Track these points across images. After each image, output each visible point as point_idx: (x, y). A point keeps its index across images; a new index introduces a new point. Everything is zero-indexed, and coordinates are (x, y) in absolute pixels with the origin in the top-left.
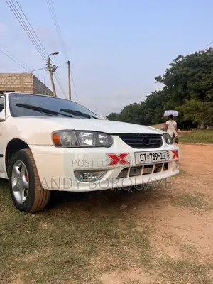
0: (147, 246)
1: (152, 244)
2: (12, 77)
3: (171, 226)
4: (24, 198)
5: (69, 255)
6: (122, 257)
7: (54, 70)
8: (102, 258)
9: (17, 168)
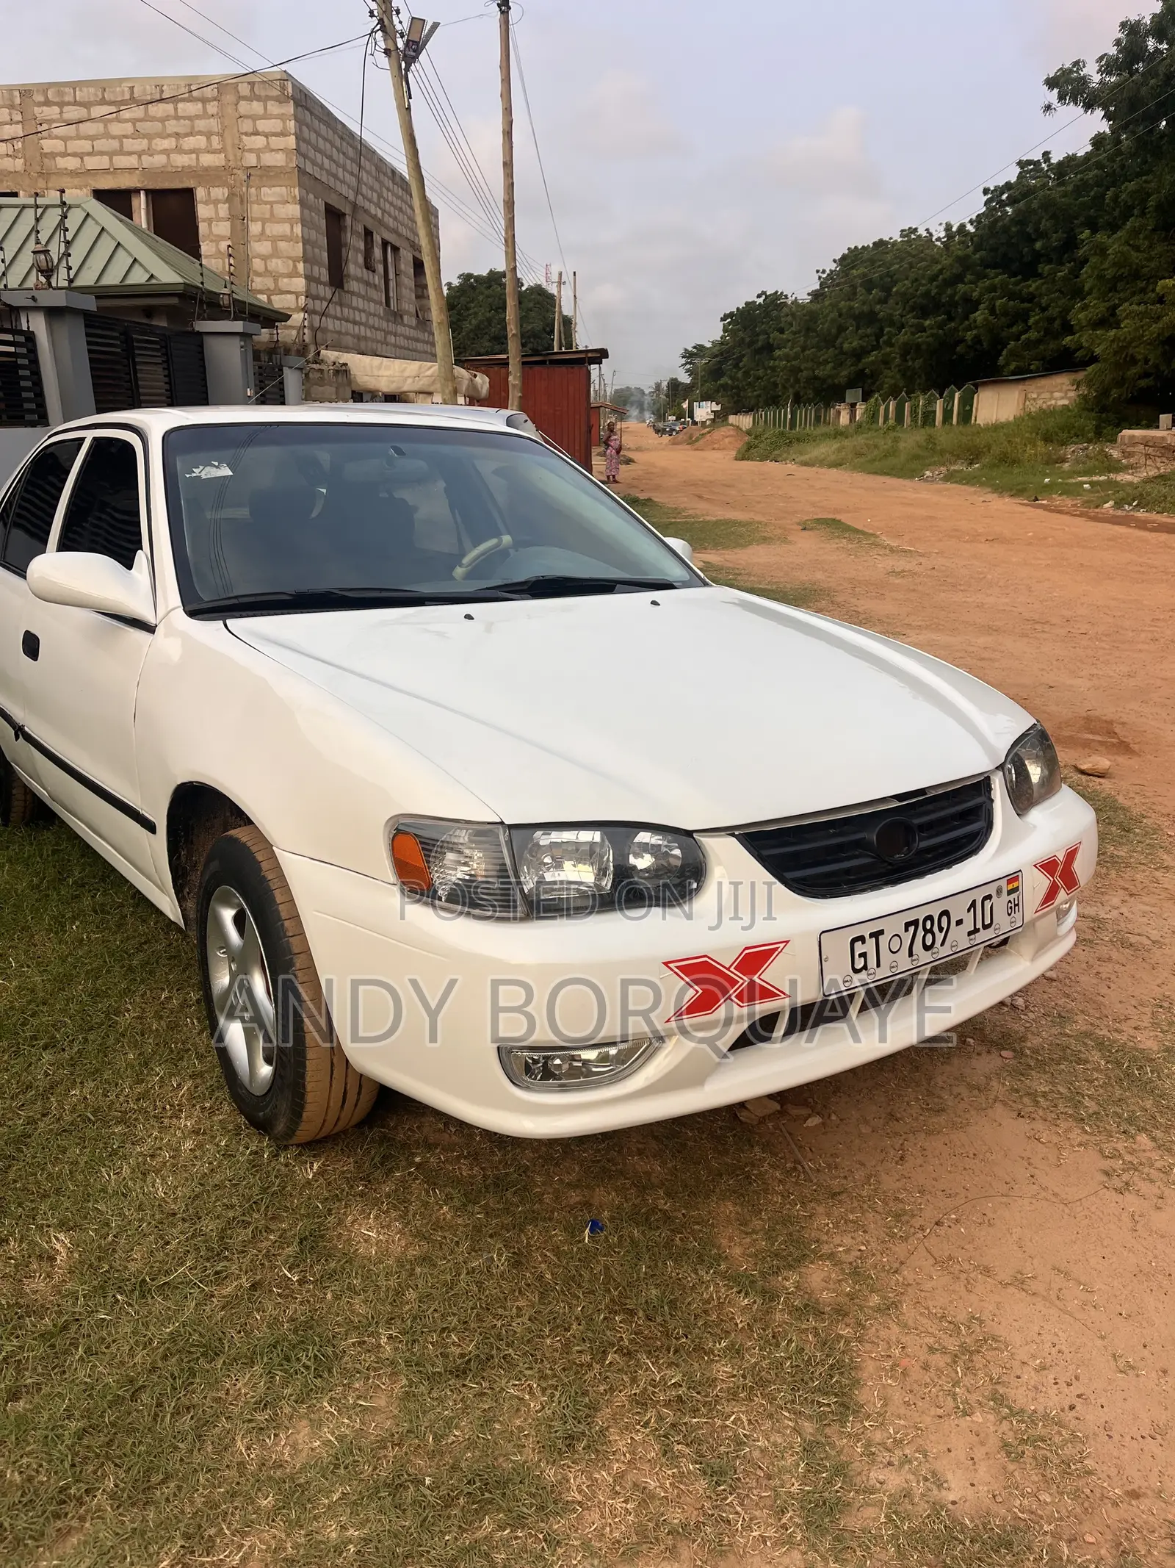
0: (847, 1407)
1: (868, 1396)
2: (174, 99)
3: (987, 1271)
4: (265, 1070)
5: (471, 1445)
6: (717, 1474)
7: (414, 48)
8: (619, 1478)
9: (228, 915)
